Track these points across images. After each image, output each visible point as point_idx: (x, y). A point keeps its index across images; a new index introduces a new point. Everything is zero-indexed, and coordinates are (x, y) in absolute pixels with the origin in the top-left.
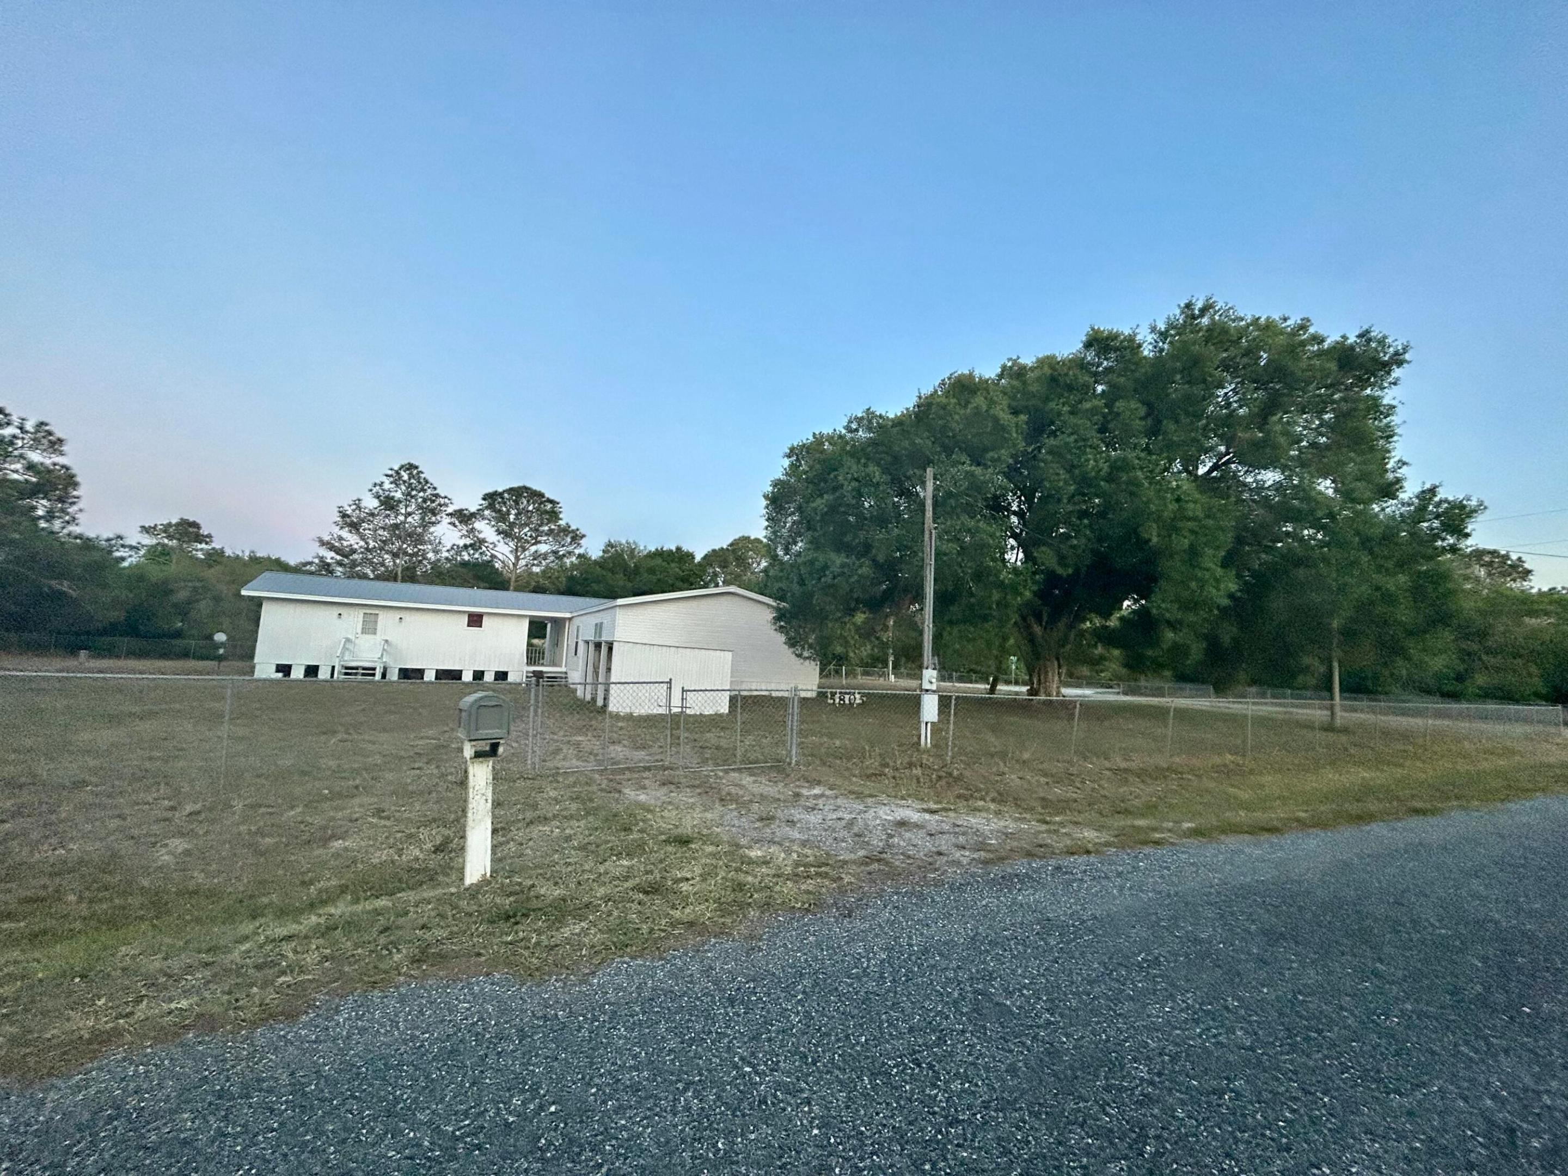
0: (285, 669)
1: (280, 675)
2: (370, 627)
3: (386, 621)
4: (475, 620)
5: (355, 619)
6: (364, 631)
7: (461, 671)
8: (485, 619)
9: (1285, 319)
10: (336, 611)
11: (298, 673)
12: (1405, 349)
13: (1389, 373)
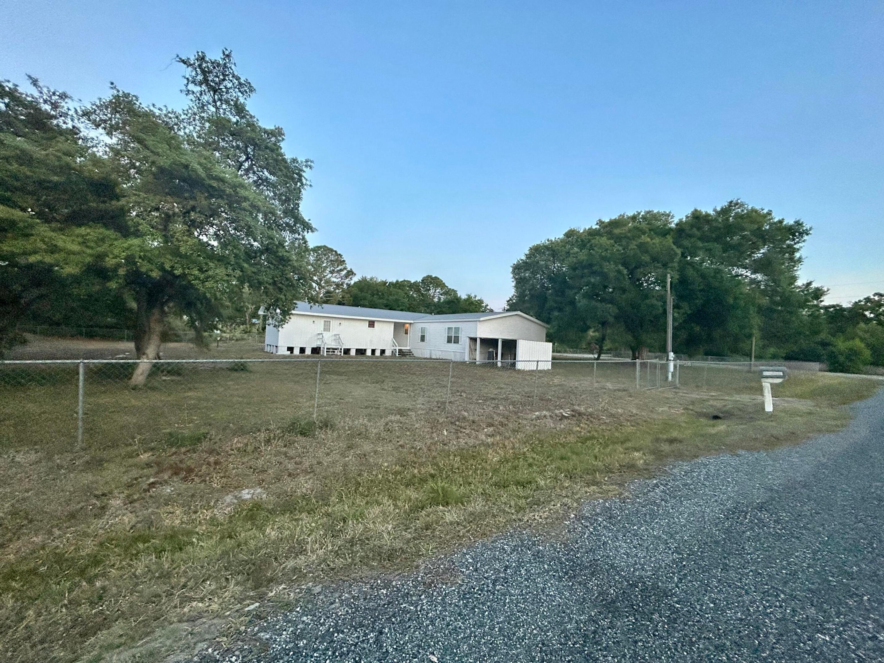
0: (291, 349)
1: (289, 352)
2: (327, 328)
3: (334, 324)
4: (372, 324)
5: (320, 324)
6: (325, 330)
7: (365, 350)
8: (376, 324)
9: (763, 210)
10: (311, 320)
11: (297, 352)
12: (811, 229)
13: (802, 237)
